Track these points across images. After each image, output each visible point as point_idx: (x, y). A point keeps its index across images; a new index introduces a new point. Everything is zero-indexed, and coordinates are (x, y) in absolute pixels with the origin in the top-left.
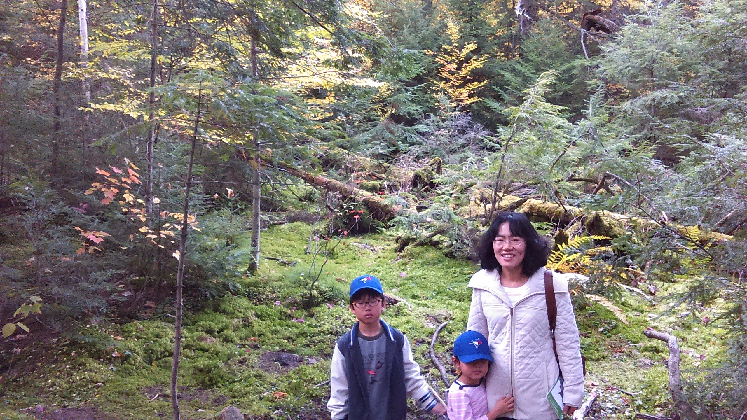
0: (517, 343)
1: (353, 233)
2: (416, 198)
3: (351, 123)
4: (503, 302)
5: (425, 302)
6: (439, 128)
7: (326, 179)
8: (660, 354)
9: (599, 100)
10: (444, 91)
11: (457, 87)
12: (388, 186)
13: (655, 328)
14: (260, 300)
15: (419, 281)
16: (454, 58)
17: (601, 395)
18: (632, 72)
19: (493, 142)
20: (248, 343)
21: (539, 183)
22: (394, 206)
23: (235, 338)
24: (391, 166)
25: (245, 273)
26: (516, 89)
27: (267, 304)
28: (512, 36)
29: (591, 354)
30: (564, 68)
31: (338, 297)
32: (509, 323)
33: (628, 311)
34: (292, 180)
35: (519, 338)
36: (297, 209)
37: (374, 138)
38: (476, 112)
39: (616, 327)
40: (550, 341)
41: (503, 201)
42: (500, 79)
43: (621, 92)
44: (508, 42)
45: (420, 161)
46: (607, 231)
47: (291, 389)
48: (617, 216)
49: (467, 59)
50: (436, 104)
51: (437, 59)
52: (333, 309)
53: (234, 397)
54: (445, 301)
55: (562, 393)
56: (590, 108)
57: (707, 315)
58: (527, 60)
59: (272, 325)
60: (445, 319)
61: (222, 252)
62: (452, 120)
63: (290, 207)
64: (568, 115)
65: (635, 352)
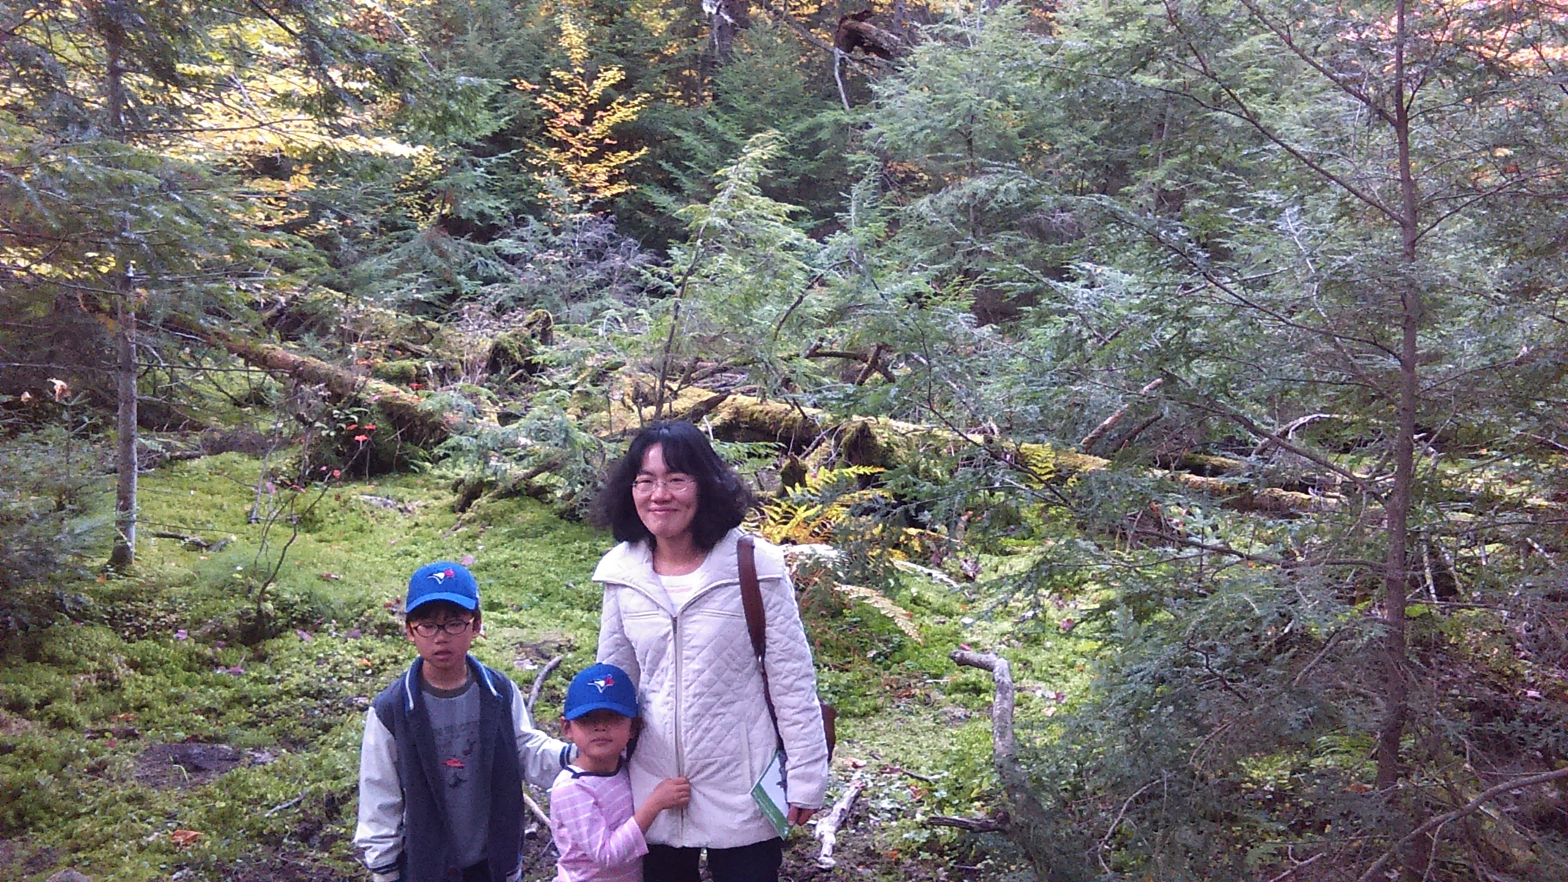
0: (688, 687)
1: (356, 474)
2: (494, 397)
3: (352, 234)
4: (658, 607)
5: (516, 616)
6: (546, 245)
7: (293, 357)
8: (982, 696)
9: (869, 193)
10: (557, 168)
11: (585, 161)
12: (435, 370)
13: (974, 645)
14: (139, 631)
15: (502, 572)
16: (576, 98)
17: (871, 784)
18: (933, 138)
19: (660, 276)
20: (112, 726)
21: (753, 362)
22: (449, 415)
23: (80, 718)
24: (441, 326)
25: (103, 570)
26: (708, 167)
27: (155, 638)
28: (696, 56)
29: (853, 703)
30: (800, 126)
31: (323, 614)
32: (670, 648)
33: (923, 615)
34: (216, 359)
35: (691, 677)
36: (228, 423)
37: (402, 267)
38: (626, 215)
39: (900, 647)
40: (757, 678)
41: (679, 400)
42: (676, 145)
43: (914, 179)
44: (690, 69)
45: (505, 317)
46: (884, 457)
47: (213, 822)
48: (902, 426)
49: (605, 102)
50: (540, 195)
51: (539, 100)
52: (310, 641)
53: (76, 850)
54: (559, 611)
55: (784, 784)
56: (853, 209)
57: (1070, 616)
58: (730, 109)
59: (169, 683)
60: (559, 649)
61: (43, 525)
62: (574, 231)
63: (213, 421)
64: (810, 224)
65: (936, 695)
